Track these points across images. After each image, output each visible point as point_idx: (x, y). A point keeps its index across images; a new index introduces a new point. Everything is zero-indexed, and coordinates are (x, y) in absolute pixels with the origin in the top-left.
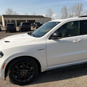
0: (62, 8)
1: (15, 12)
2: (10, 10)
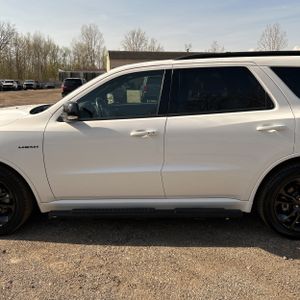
2: (138, 35)
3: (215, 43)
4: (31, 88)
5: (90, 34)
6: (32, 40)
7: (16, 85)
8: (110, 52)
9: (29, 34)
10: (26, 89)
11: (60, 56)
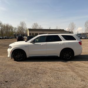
0: (86, 22)
1: (40, 26)
2: (36, 24)
3: (57, 27)
4: (6, 39)
5: (22, 24)
6: (6, 25)
7: (2, 38)
8: (29, 29)
9: (5, 24)
10: (4, 39)
11: (14, 30)
